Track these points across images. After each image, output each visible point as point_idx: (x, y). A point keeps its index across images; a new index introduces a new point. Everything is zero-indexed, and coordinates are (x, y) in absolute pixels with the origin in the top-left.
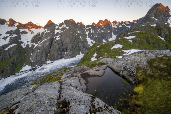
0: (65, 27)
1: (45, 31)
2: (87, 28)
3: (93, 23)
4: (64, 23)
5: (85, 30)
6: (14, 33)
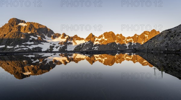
1: (86, 42)
2: (128, 40)
6: (63, 44)
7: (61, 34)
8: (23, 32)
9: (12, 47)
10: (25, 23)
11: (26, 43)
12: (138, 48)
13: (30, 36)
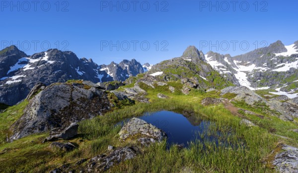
0: (47, 60)
3: (113, 63)
4: (46, 53)
5: (97, 73)
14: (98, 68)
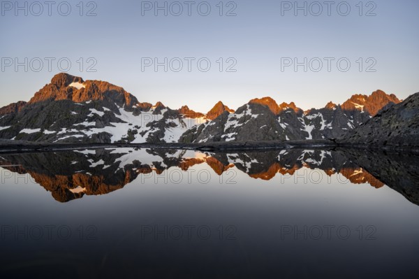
0: (250, 114)
1: (207, 123)
2: (309, 117)
3: (330, 104)
4: (248, 106)
6: (156, 126)
7: (154, 104)
8: (76, 101)
9: (54, 132)
10: (82, 81)
11: (81, 124)
12: (343, 138)
13: (90, 110)
14: (303, 115)
